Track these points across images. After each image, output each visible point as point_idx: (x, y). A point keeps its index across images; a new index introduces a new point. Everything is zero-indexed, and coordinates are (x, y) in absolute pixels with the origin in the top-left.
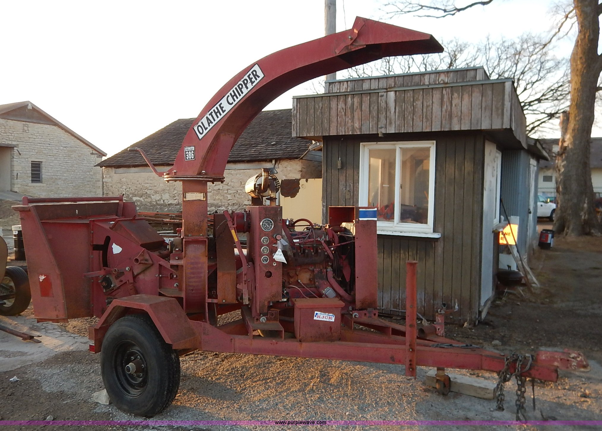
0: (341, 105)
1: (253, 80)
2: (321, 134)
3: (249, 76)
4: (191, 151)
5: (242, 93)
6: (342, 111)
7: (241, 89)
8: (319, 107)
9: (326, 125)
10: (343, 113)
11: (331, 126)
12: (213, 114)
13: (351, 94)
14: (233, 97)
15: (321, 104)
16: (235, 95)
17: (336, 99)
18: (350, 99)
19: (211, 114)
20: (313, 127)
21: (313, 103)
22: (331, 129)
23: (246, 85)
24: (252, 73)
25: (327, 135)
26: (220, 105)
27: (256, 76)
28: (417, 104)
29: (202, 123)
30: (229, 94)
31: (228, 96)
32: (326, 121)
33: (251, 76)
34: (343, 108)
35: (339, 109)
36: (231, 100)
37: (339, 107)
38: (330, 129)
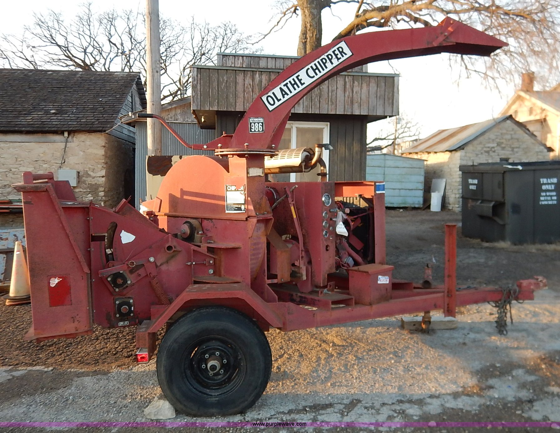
0: (248, 81)
1: (339, 56)
2: (226, 108)
3: (334, 52)
4: (258, 123)
5: (326, 68)
6: (249, 86)
7: (324, 64)
8: (223, 80)
9: (231, 100)
10: (250, 89)
11: (237, 101)
12: (289, 85)
13: (259, 71)
14: (314, 70)
15: (225, 78)
16: (317, 68)
17: (243, 74)
18: (257, 75)
19: (286, 85)
20: (217, 101)
21: (216, 75)
22: (238, 104)
23: (330, 60)
24: (338, 49)
25: (233, 110)
26: (297, 77)
27: (342, 53)
28: (323, 88)
29: (273, 93)
30: (309, 66)
31: (308, 69)
32: (231, 96)
33: (337, 52)
34: (250, 84)
35: (246, 85)
36: (311, 73)
37: (247, 82)
38: (236, 104)
